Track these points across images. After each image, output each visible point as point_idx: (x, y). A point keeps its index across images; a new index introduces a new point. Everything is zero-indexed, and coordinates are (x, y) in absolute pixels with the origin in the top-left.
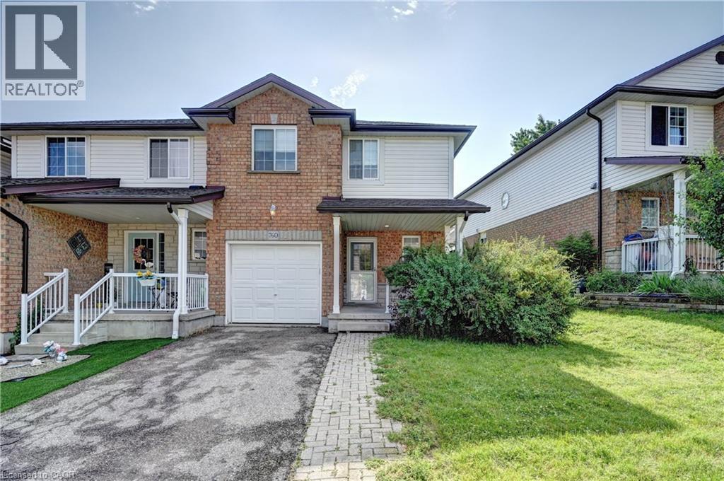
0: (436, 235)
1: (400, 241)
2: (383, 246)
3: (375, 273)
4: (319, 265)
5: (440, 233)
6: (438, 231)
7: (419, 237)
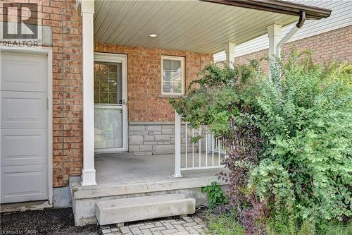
0: (203, 58)
1: (159, 63)
2: (136, 68)
3: (124, 107)
4: (46, 92)
5: (208, 55)
6: (206, 53)
7: (182, 59)
